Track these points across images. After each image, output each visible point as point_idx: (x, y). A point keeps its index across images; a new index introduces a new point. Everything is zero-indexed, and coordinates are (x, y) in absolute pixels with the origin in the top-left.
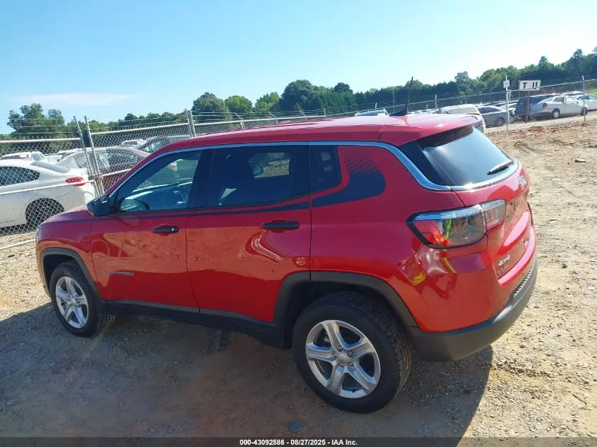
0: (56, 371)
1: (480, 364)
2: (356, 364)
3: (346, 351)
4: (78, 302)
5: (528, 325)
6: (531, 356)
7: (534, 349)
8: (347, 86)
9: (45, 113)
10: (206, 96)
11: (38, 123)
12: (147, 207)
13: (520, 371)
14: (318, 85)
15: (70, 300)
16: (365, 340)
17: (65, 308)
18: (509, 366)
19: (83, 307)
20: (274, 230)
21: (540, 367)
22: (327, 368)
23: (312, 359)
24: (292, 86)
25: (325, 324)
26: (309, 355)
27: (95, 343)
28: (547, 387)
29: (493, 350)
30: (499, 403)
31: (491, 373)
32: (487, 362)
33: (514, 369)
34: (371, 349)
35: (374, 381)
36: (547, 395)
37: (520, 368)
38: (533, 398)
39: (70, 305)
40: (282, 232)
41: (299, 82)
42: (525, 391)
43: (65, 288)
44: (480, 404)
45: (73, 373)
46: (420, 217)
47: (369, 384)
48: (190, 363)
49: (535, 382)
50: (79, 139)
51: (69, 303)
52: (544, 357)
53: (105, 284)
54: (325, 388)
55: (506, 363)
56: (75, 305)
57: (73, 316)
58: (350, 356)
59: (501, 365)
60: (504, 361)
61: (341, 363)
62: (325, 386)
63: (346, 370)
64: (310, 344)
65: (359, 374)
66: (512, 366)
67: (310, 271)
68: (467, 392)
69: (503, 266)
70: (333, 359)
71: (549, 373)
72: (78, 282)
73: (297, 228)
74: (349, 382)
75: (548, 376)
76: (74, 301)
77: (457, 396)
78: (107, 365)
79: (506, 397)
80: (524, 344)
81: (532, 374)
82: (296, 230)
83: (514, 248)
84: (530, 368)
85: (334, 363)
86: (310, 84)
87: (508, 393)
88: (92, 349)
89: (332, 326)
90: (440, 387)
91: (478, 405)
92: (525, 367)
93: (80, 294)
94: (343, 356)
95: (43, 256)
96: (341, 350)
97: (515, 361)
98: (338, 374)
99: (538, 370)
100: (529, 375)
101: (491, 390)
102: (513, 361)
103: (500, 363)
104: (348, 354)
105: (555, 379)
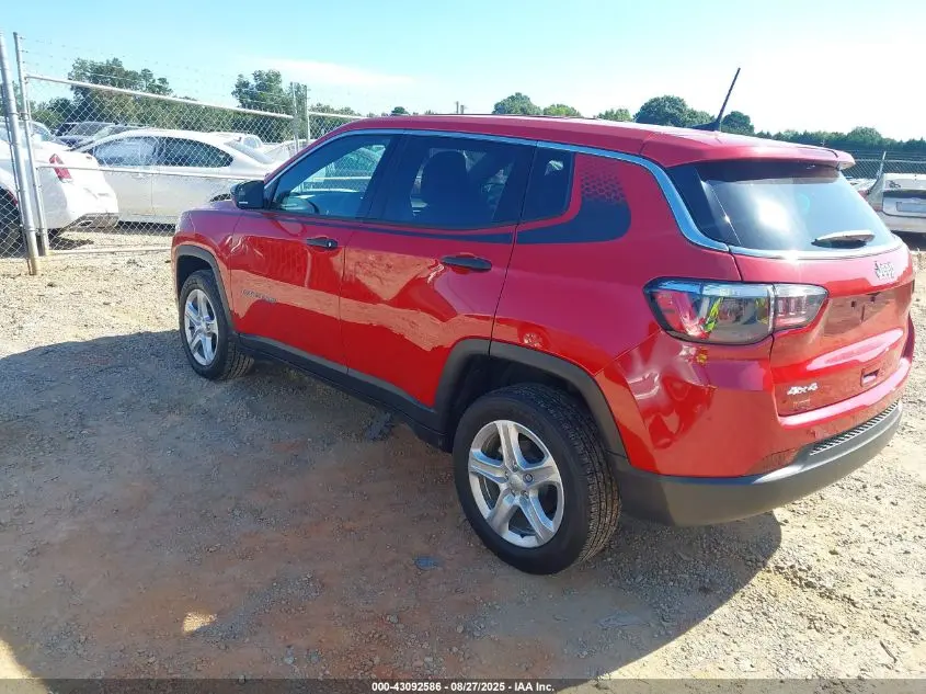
0: (155, 409)
1: (748, 558)
2: (533, 495)
3: (522, 472)
4: (208, 329)
5: (863, 526)
6: (839, 569)
7: (853, 560)
8: (747, 118)
9: (285, 86)
10: (517, 98)
11: (272, 100)
12: (317, 210)
13: (809, 585)
14: (698, 109)
15: (199, 324)
16: (550, 461)
17: (192, 333)
18: (795, 573)
19: (214, 336)
20: (456, 268)
21: (848, 589)
22: (492, 492)
23: (476, 474)
24: (654, 104)
25: (500, 424)
26: (473, 466)
27: (218, 390)
28: (842, 620)
29: (782, 545)
30: (748, 617)
31: (760, 574)
32: (762, 559)
33: (801, 579)
34: (556, 477)
35: (552, 526)
36: (834, 630)
37: (813, 580)
38: (809, 628)
39: (200, 331)
40: (465, 273)
41: (668, 99)
42: (801, 614)
43: (195, 307)
44: (717, 612)
45: (174, 418)
46: (668, 285)
47: (544, 529)
48: (328, 444)
49: (825, 605)
50: (291, 117)
51: (197, 328)
52: (863, 576)
53: (242, 315)
54: (484, 520)
55: (792, 567)
56: (205, 331)
57: (200, 347)
58: (527, 481)
59: (782, 568)
60: (790, 564)
61: (513, 489)
62: (486, 517)
63: (517, 501)
64: (476, 451)
65: (534, 513)
66: (800, 574)
67: (492, 340)
68: (705, 590)
69: (795, 397)
70: (502, 480)
71: (856, 600)
72: (212, 300)
73: (487, 270)
74: (518, 521)
75: (854, 604)
76: (204, 326)
77: (688, 592)
78: (219, 420)
79: (764, 614)
80: (838, 549)
81: (828, 595)
82: (485, 274)
83: (832, 377)
84: (829, 586)
85: (503, 487)
86: (683, 105)
87: (771, 610)
88: (211, 396)
89: (509, 431)
90: (666, 571)
91: (711, 612)
92: (821, 582)
93: (212, 318)
94: (517, 478)
95: (178, 255)
96: (515, 470)
97: (810, 568)
98: (506, 504)
99: (840, 592)
100: (821, 595)
101: (746, 598)
102: (804, 568)
103: (781, 565)
104: (524, 477)
105: (862, 612)
